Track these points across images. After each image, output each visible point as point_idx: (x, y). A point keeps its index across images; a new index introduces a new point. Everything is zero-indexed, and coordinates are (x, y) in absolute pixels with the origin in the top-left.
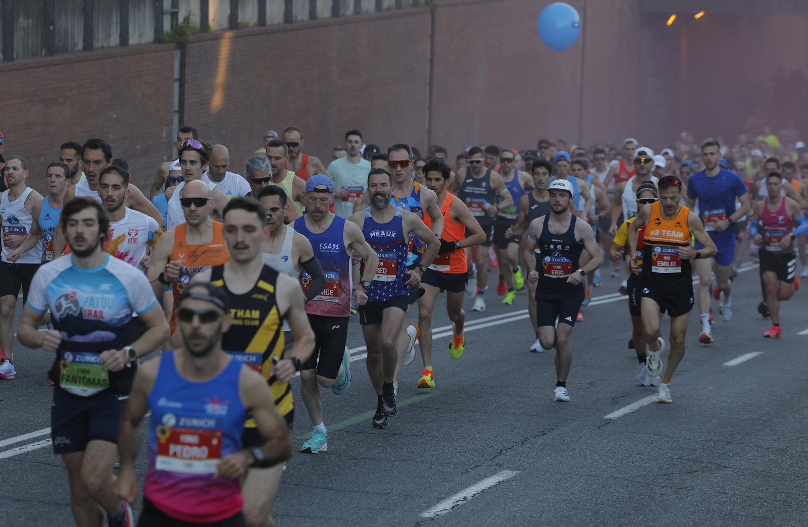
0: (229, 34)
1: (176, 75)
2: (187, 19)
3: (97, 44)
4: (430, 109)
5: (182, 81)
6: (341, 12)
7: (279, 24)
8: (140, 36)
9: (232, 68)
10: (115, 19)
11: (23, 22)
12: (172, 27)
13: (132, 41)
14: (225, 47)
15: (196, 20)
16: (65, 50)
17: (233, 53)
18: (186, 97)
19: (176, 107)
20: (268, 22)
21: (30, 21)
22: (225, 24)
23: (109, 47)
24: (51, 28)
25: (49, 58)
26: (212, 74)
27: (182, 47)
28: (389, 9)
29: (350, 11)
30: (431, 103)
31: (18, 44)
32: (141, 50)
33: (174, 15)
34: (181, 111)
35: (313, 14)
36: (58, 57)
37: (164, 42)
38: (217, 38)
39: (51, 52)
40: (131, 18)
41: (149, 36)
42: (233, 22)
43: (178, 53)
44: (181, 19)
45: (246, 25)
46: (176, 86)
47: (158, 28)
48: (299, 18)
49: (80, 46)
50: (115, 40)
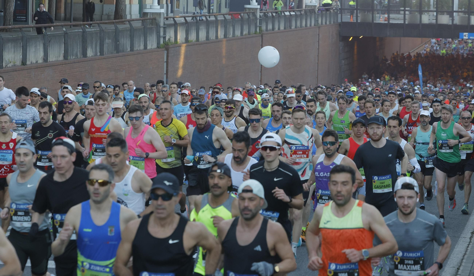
0: (185, 45)
1: (165, 60)
2: (169, 39)
3: (135, 49)
4: (261, 72)
5: (167, 62)
6: (228, 36)
7: (204, 41)
8: (152, 46)
9: (186, 57)
10: (142, 39)
11: (107, 41)
12: (163, 42)
13: (148, 48)
14: (183, 49)
15: (173, 39)
16: (123, 51)
17: (186, 52)
18: (169, 68)
19: (165, 72)
20: (200, 40)
21: (110, 40)
22: (184, 41)
23: (140, 50)
24: (118, 43)
25: (117, 54)
26: (178, 60)
27: (167, 50)
28: (246, 35)
29: (231, 36)
30: (261, 70)
31: (105, 49)
32: (152, 51)
33: (164, 38)
34: (167, 74)
35: (217, 37)
36: (120, 54)
37: (160, 48)
38: (180, 46)
39: (118, 52)
40: (148, 39)
41: (155, 46)
42: (187, 40)
43: (166, 51)
44: (167, 39)
45: (192, 41)
46: (165, 64)
47: (158, 43)
48: (212, 39)
49: (129, 49)
50: (142, 47)
